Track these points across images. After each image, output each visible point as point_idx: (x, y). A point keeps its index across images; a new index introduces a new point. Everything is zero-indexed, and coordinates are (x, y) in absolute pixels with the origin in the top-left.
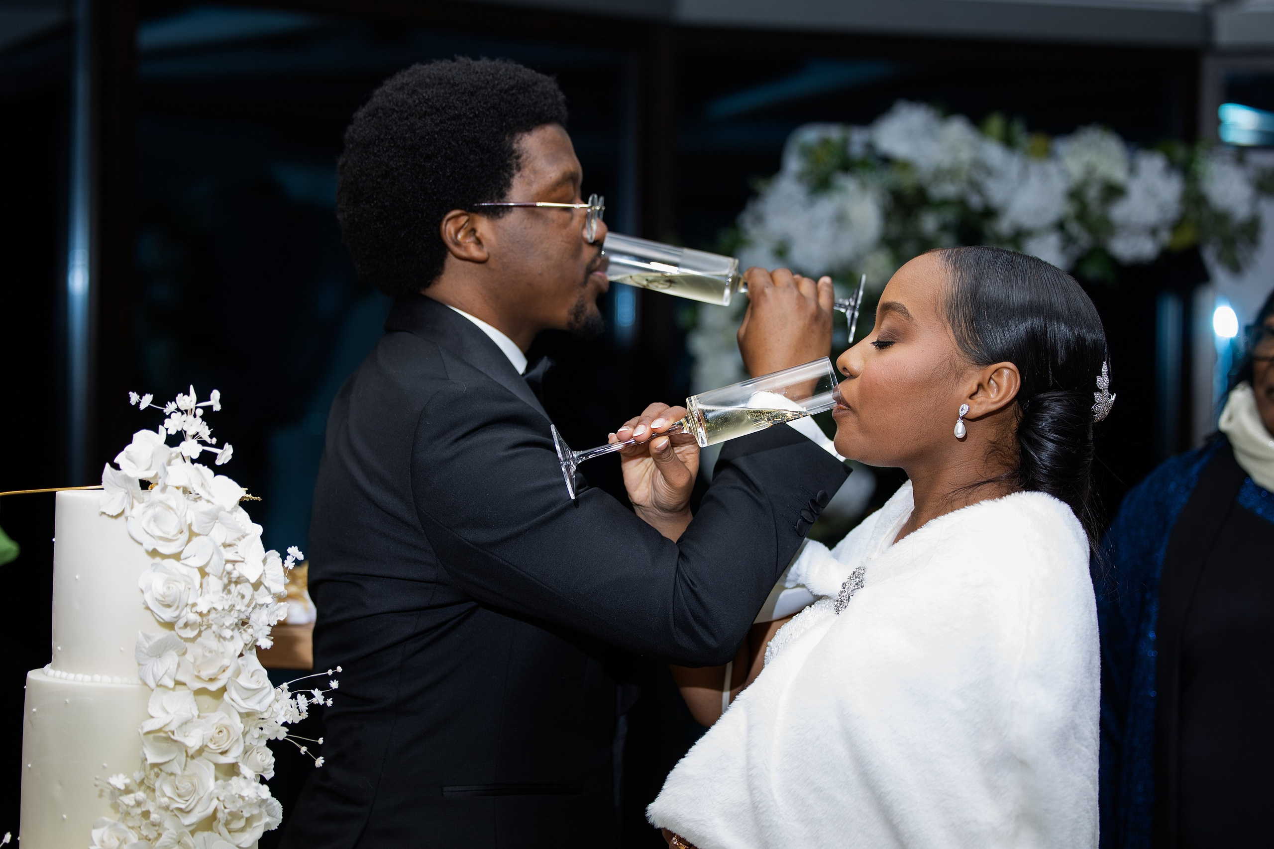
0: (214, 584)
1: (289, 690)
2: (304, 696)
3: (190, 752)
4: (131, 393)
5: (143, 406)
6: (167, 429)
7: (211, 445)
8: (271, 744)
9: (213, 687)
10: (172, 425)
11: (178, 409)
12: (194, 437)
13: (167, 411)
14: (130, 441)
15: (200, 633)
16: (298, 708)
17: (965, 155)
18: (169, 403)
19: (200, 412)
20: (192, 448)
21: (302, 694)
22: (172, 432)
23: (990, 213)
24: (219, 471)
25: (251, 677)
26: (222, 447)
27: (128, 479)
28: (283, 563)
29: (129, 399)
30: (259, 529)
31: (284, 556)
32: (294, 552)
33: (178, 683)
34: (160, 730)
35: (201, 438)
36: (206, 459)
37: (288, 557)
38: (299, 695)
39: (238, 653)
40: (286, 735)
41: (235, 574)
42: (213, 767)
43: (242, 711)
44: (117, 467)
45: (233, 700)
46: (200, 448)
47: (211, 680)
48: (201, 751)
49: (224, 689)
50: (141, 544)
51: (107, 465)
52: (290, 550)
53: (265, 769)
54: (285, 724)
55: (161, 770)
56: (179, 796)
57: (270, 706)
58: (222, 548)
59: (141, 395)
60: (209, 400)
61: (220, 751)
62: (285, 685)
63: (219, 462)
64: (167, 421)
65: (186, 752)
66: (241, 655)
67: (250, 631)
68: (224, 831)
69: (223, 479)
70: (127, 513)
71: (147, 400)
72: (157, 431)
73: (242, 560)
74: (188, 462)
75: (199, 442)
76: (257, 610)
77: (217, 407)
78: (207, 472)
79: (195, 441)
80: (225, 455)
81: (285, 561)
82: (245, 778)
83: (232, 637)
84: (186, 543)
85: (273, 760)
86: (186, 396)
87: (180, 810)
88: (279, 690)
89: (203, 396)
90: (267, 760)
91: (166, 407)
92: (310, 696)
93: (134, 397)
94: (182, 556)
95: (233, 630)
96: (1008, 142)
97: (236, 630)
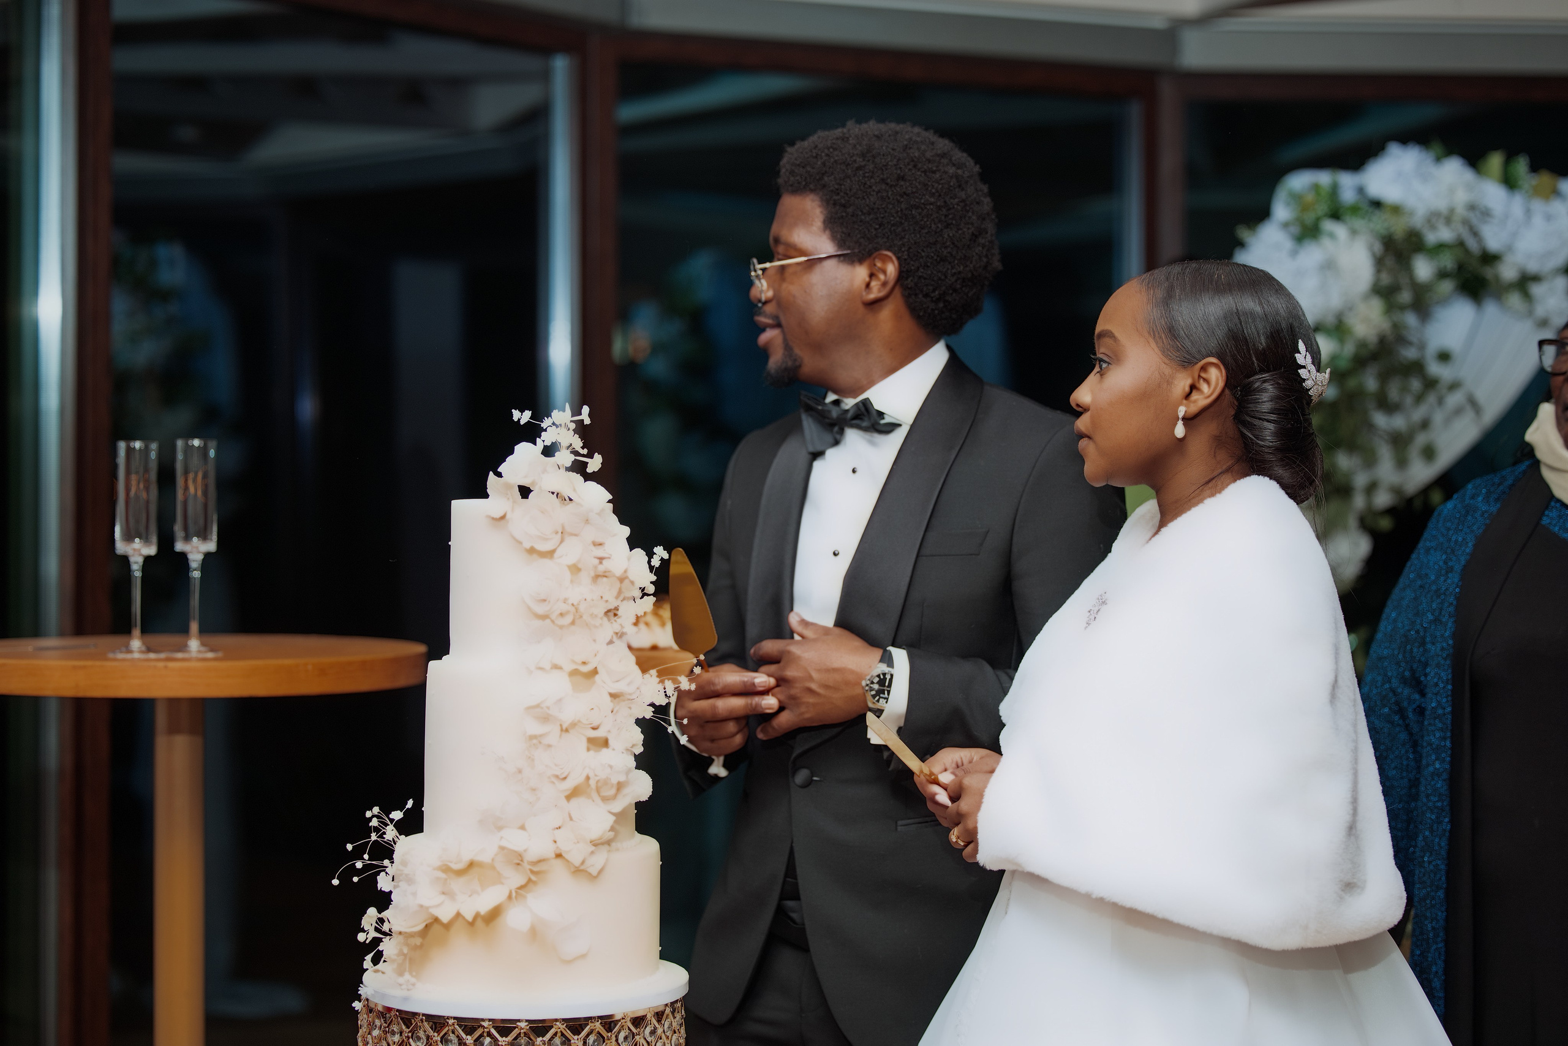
0: (585, 577)
1: (658, 676)
2: (670, 681)
3: (564, 728)
4: (513, 410)
5: (522, 422)
6: (544, 441)
7: (583, 456)
8: (640, 722)
9: (585, 669)
10: (547, 438)
11: (554, 424)
12: (568, 448)
13: (544, 425)
14: (512, 452)
15: (573, 623)
16: (665, 692)
17: (1461, 198)
18: (545, 418)
19: (573, 426)
20: (565, 458)
21: (669, 679)
22: (548, 443)
23: (1490, 258)
24: (587, 477)
25: (620, 661)
26: (592, 457)
27: (508, 486)
28: (649, 562)
29: (512, 415)
30: (626, 531)
31: (650, 555)
32: (660, 552)
33: (556, 667)
34: (538, 706)
35: (574, 448)
36: (579, 468)
37: (654, 556)
38: (666, 681)
39: (608, 640)
40: (652, 714)
41: (601, 568)
42: (584, 741)
43: (613, 691)
44: (499, 475)
45: (604, 683)
46: (573, 457)
47: (584, 663)
48: (574, 725)
49: (595, 672)
50: (521, 543)
51: (491, 473)
52: (656, 550)
53: (633, 746)
54: (652, 705)
55: (540, 743)
56: (556, 765)
57: (638, 688)
58: (593, 548)
59: (522, 411)
60: (580, 414)
61: (592, 726)
62: (654, 672)
63: (589, 470)
64: (543, 434)
65: (561, 725)
66: (611, 642)
67: (619, 621)
68: (598, 800)
69: (592, 485)
70: (508, 516)
71: (525, 417)
72: (535, 444)
73: (610, 556)
74: (563, 470)
75: (571, 452)
76: (625, 602)
77: (587, 421)
78: (578, 478)
79: (569, 451)
80: (595, 464)
81: (652, 560)
82: (614, 749)
83: (601, 625)
84: (559, 543)
85: (642, 737)
86: (561, 412)
87: (557, 777)
88: (647, 676)
89: (577, 412)
90: (636, 738)
91: (542, 422)
92: (675, 681)
93: (516, 414)
94: (556, 555)
95: (601, 618)
96: (1509, 182)
97: (605, 619)
